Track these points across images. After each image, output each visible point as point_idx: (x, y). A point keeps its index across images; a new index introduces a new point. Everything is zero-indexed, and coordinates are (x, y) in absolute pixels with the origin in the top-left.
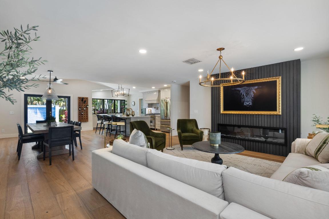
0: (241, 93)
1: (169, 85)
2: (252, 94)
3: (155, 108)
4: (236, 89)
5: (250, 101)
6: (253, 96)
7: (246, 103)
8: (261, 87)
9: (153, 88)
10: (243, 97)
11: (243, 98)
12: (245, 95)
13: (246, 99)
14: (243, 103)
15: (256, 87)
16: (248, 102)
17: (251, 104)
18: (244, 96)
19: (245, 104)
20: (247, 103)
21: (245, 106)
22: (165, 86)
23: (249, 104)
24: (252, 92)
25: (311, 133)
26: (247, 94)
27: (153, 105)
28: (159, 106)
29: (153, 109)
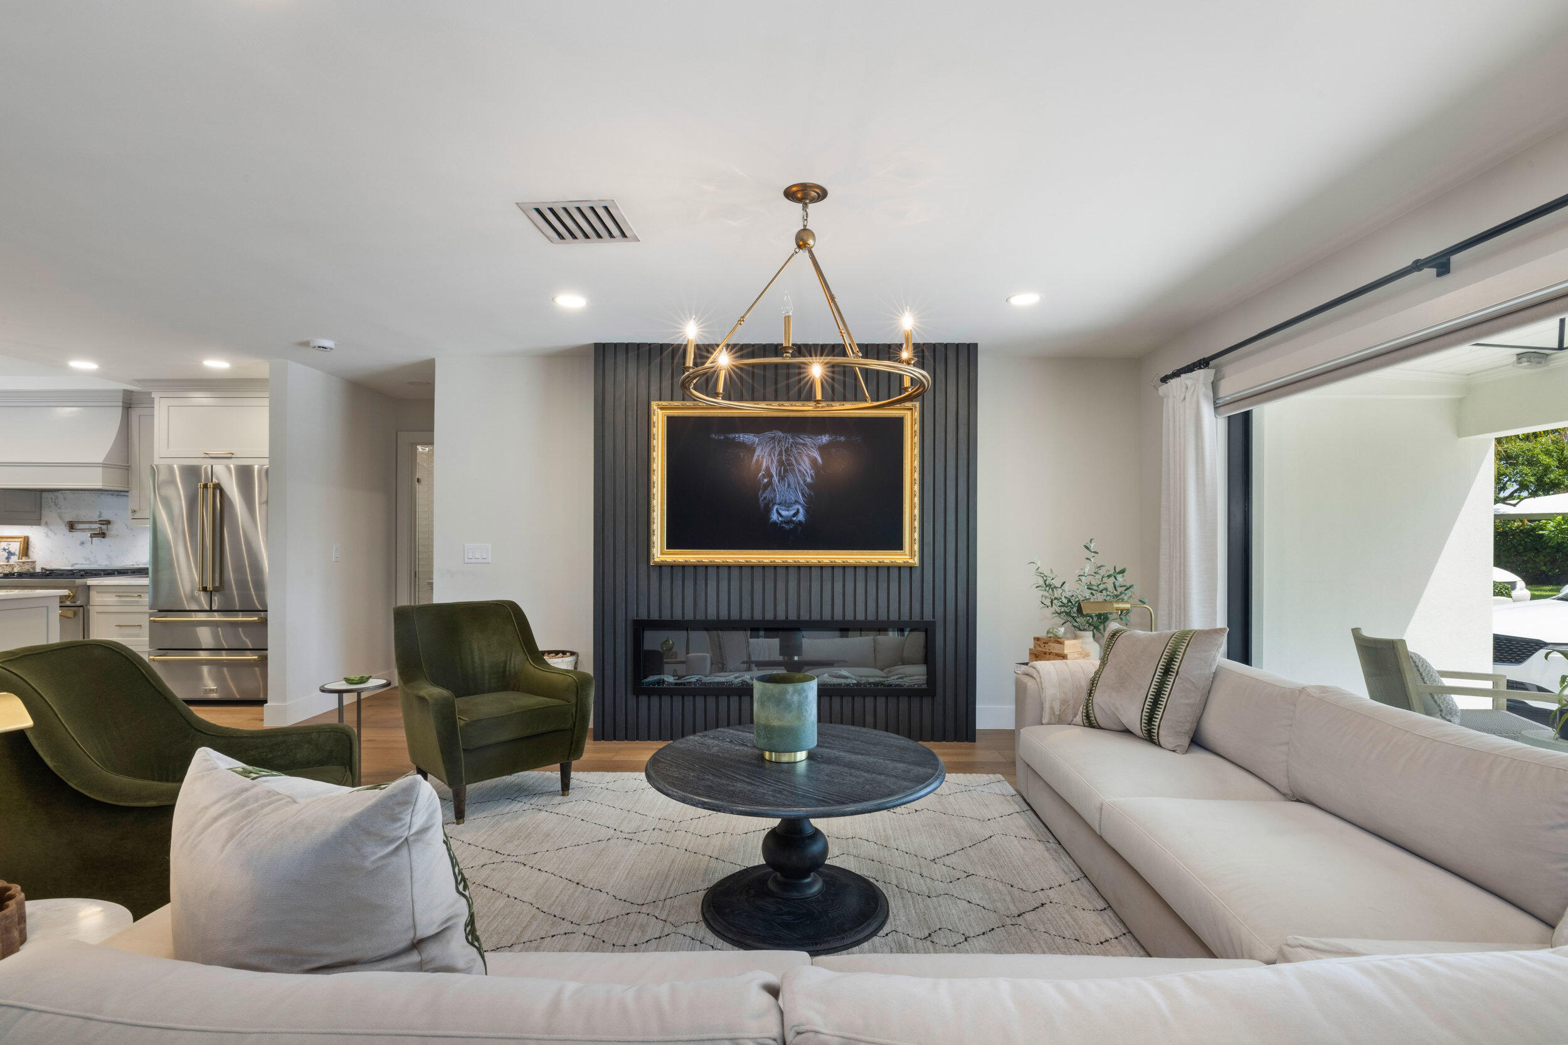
0: (757, 461)
1: (259, 368)
2: (805, 465)
3: (72, 526)
4: (731, 436)
5: (797, 502)
6: (809, 480)
7: (777, 511)
8: (842, 439)
9: (84, 365)
10: (766, 480)
11: (766, 486)
12: (774, 471)
13: (781, 491)
14: (768, 510)
15: (825, 439)
16: (787, 505)
17: (801, 517)
18: (770, 476)
19: (774, 517)
20: (784, 513)
21: (775, 523)
22: (217, 364)
23: (795, 515)
24: (806, 459)
25: (1042, 634)
26: (786, 468)
27: (55, 502)
28: (133, 516)
29: (47, 536)
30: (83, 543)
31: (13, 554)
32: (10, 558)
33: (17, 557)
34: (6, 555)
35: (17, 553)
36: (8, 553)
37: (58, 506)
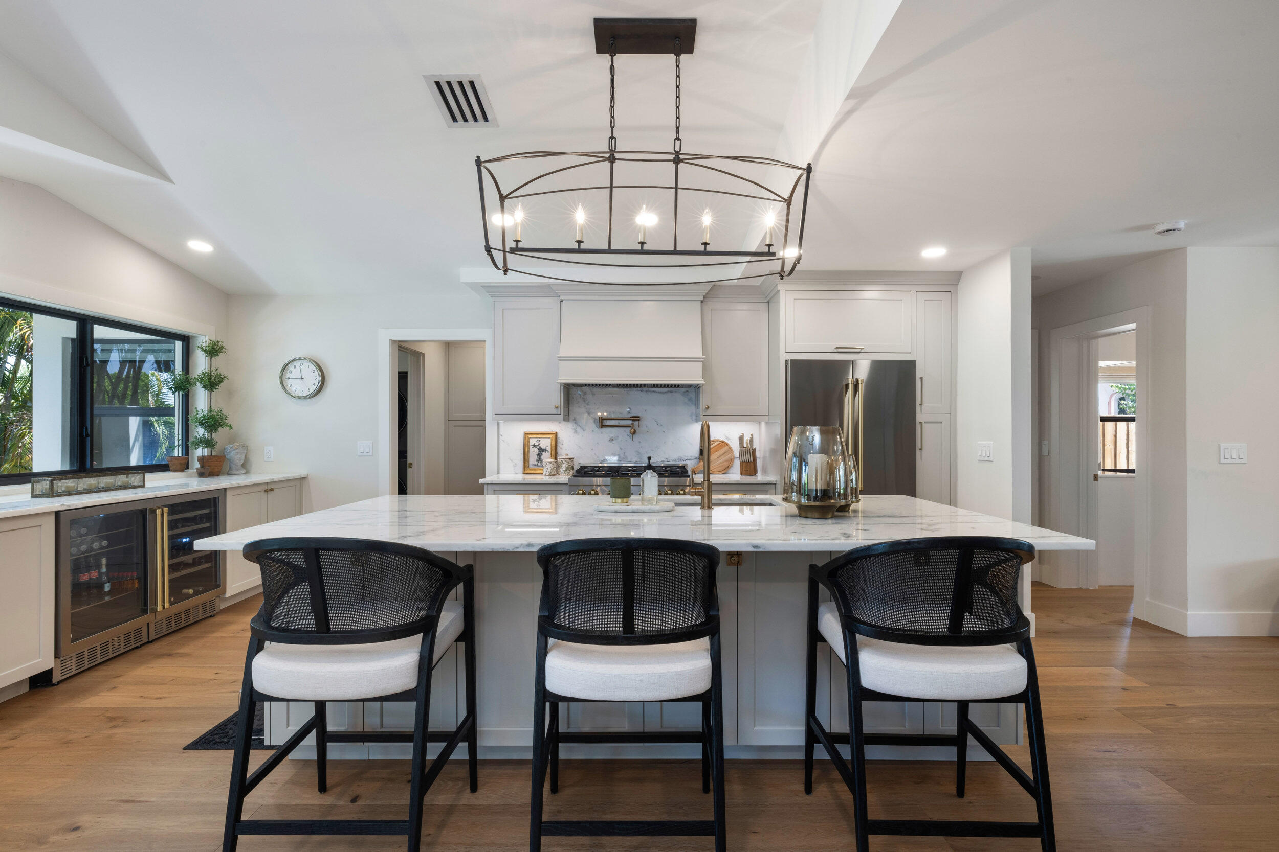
3: (602, 423)
27: (583, 398)
28: (706, 412)
29: (576, 432)
30: (613, 440)
31: (545, 450)
32: (542, 454)
33: (549, 453)
34: (537, 451)
35: (549, 449)
36: (538, 449)
37: (587, 402)
